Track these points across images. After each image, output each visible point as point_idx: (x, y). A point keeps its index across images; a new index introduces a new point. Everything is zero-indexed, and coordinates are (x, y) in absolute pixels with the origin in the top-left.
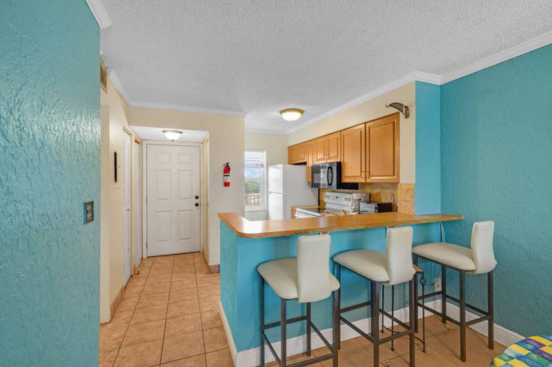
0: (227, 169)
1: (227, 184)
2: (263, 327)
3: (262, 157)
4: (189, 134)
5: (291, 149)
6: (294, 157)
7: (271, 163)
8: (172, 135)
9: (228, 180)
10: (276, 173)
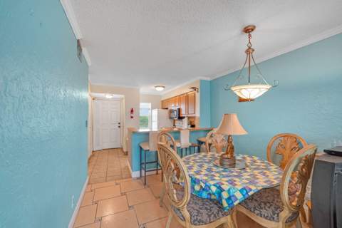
0: (132, 111)
1: (132, 117)
2: (141, 164)
3: (149, 106)
4: (115, 96)
5: (163, 101)
6: (164, 105)
7: (153, 108)
8: (109, 96)
9: (132, 115)
10: (155, 112)
